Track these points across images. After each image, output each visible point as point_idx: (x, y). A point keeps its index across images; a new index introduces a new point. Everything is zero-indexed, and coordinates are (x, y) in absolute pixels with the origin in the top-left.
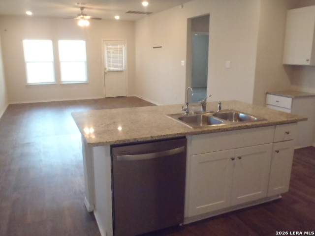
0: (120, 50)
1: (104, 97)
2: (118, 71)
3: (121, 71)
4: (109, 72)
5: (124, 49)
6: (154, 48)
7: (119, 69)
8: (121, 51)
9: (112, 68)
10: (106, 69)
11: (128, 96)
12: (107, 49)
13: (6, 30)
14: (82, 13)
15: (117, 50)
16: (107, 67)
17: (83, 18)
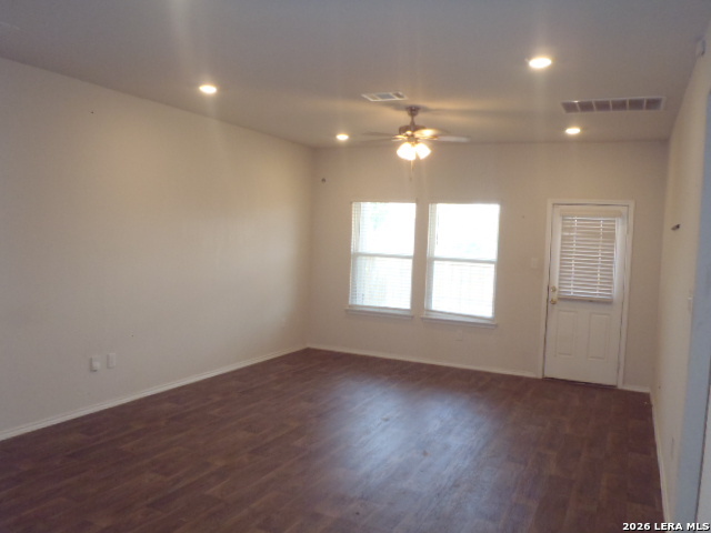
0: (605, 235)
1: (540, 376)
2: (593, 301)
3: (608, 302)
4: (562, 299)
5: (620, 230)
7: (597, 293)
8: (610, 236)
9: (572, 290)
10: (554, 290)
11: (621, 386)
12: (564, 229)
13: (324, 180)
14: (413, 123)
15: (597, 235)
16: (557, 286)
17: (413, 140)
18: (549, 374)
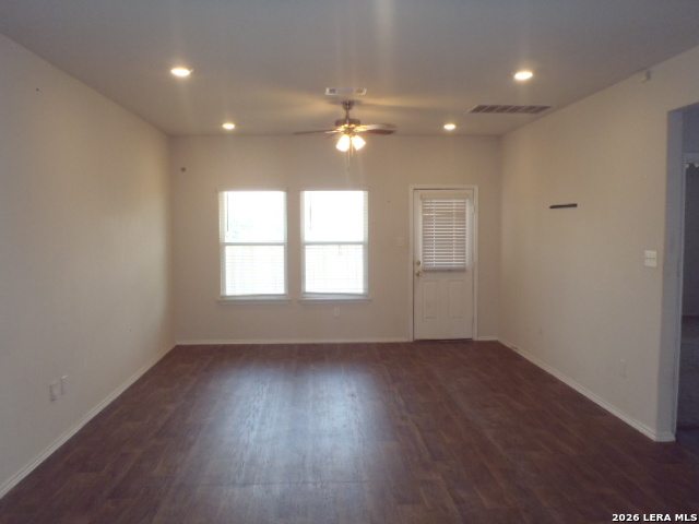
0: (458, 215)
1: (412, 340)
2: (450, 270)
3: (462, 270)
4: (426, 271)
5: (469, 210)
6: (552, 207)
7: (455, 263)
8: (462, 215)
9: (434, 263)
10: (419, 263)
11: (476, 338)
12: (424, 211)
13: (183, 170)
14: (347, 117)
15: (450, 214)
16: (421, 259)
17: (350, 132)
18: (419, 336)
